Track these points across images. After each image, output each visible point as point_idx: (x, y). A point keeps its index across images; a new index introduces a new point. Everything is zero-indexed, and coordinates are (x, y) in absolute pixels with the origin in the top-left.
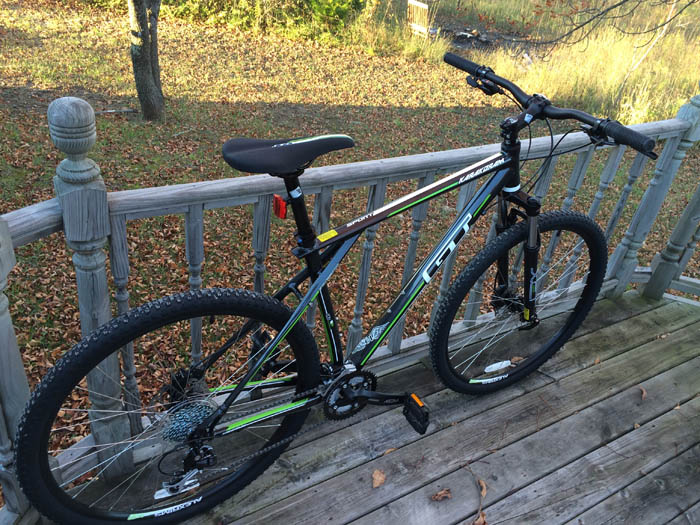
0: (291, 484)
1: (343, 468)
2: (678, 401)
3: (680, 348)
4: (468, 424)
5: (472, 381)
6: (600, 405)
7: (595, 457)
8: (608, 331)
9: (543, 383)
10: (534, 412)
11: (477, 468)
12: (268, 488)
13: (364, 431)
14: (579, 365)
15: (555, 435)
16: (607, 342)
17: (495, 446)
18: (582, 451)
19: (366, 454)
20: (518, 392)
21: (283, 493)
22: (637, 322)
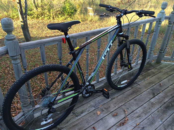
0: (77, 117)
1: (89, 112)
2: (170, 85)
3: (168, 73)
4: (119, 97)
5: (118, 86)
6: (151, 88)
7: (152, 100)
8: (149, 71)
9: (136, 85)
10: (135, 92)
11: (123, 107)
12: (70, 119)
13: (93, 102)
14: (144, 80)
15: (141, 97)
16: (150, 74)
17: (127, 101)
18: (149, 99)
19: (94, 108)
20: (130, 88)
21: (74, 120)
22: (156, 69)
